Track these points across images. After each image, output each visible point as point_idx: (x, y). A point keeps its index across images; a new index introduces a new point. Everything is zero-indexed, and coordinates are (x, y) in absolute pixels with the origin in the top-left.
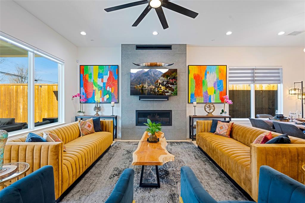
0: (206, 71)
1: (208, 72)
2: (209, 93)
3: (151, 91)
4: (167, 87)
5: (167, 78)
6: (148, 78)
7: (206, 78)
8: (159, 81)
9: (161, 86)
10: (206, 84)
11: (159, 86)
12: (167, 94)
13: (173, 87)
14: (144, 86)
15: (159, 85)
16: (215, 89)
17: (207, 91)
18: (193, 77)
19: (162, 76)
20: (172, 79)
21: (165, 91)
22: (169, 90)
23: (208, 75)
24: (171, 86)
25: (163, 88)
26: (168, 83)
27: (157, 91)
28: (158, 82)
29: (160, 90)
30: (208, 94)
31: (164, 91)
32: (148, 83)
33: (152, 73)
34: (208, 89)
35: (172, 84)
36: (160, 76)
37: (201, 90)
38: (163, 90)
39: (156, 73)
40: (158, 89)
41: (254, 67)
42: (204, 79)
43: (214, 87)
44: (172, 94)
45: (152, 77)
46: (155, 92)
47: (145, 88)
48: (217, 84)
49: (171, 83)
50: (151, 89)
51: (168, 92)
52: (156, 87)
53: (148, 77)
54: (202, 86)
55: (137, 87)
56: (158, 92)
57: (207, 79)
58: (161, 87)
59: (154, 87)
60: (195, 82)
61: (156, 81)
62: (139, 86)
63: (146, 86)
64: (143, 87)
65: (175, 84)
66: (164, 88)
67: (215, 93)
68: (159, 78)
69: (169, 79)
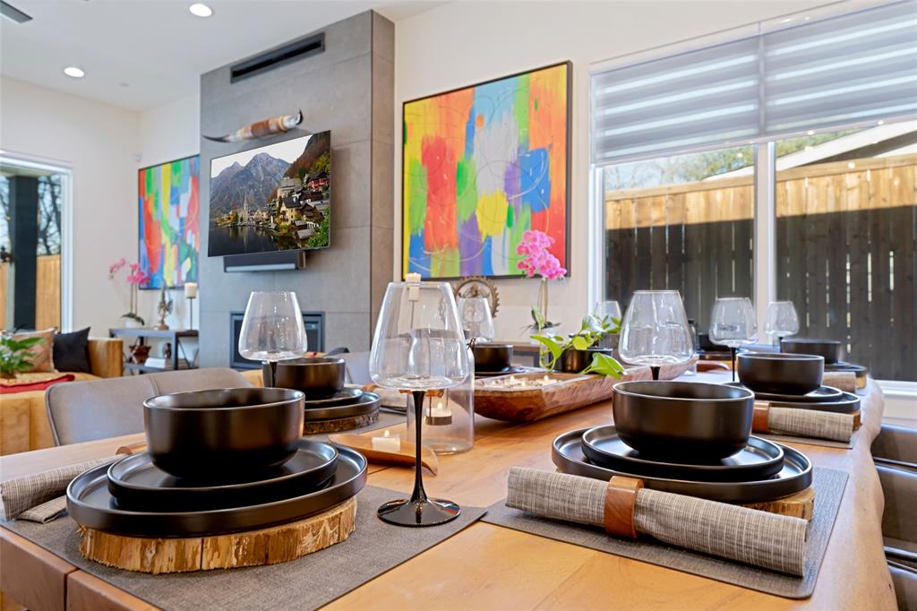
0: (471, 114)
1: (481, 118)
2: (484, 228)
3: (258, 229)
4: (303, 210)
5: (302, 179)
6: (251, 187)
7: (469, 150)
8: (280, 193)
9: (284, 208)
10: (470, 179)
11: (279, 208)
12: (302, 234)
13: (321, 206)
14: (240, 215)
15: (280, 206)
16: (509, 201)
17: (474, 218)
18: (419, 157)
19: (286, 175)
20: (316, 180)
21: (298, 223)
22: (310, 218)
23: (480, 135)
24: (312, 204)
25: (290, 214)
26: (303, 196)
27: (273, 226)
28: (275, 196)
29: (283, 224)
30: (479, 234)
31: (293, 223)
32: (250, 205)
33: (260, 168)
34: (479, 205)
35: (317, 196)
36: (280, 175)
37: (450, 214)
38: (290, 220)
39: (269, 169)
40: (276, 220)
41: (752, 31)
42: (460, 157)
43: (509, 189)
44: (317, 230)
45: (260, 182)
46: (267, 230)
47: (242, 220)
48: (519, 173)
49: (313, 193)
50: (258, 223)
51: (305, 227)
52: (271, 213)
53: (249, 183)
54: (454, 192)
55: (222, 220)
56: (276, 229)
57: (475, 156)
58: (284, 213)
59: (265, 216)
60: (425, 180)
61: (271, 192)
62: (225, 216)
63: (244, 213)
64: (237, 216)
65: (324, 194)
66: (294, 213)
67: (509, 223)
68: (279, 183)
69: (307, 182)
